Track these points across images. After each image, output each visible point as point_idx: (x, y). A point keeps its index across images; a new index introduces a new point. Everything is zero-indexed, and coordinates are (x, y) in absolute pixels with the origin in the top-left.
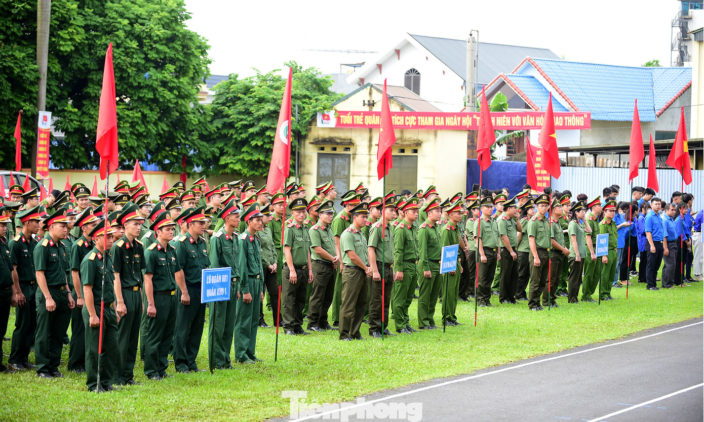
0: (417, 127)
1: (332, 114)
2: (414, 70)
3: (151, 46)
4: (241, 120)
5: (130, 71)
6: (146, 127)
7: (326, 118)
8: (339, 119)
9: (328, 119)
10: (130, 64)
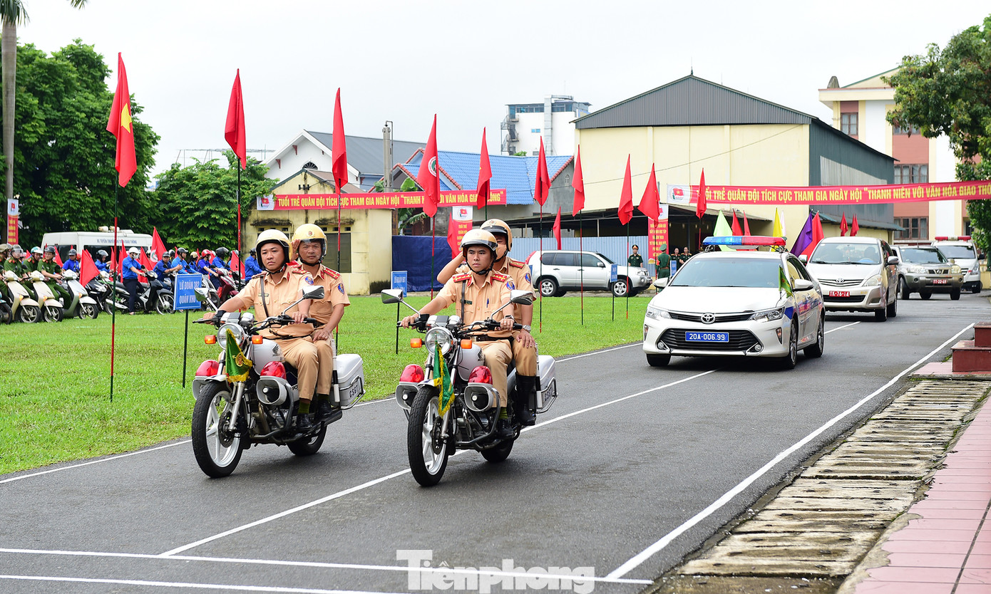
0: (350, 207)
1: (270, 197)
2: (311, 163)
3: (108, 137)
4: (187, 204)
5: (90, 160)
6: (105, 212)
7: (265, 201)
8: (277, 202)
9: (267, 202)
10: (89, 154)
